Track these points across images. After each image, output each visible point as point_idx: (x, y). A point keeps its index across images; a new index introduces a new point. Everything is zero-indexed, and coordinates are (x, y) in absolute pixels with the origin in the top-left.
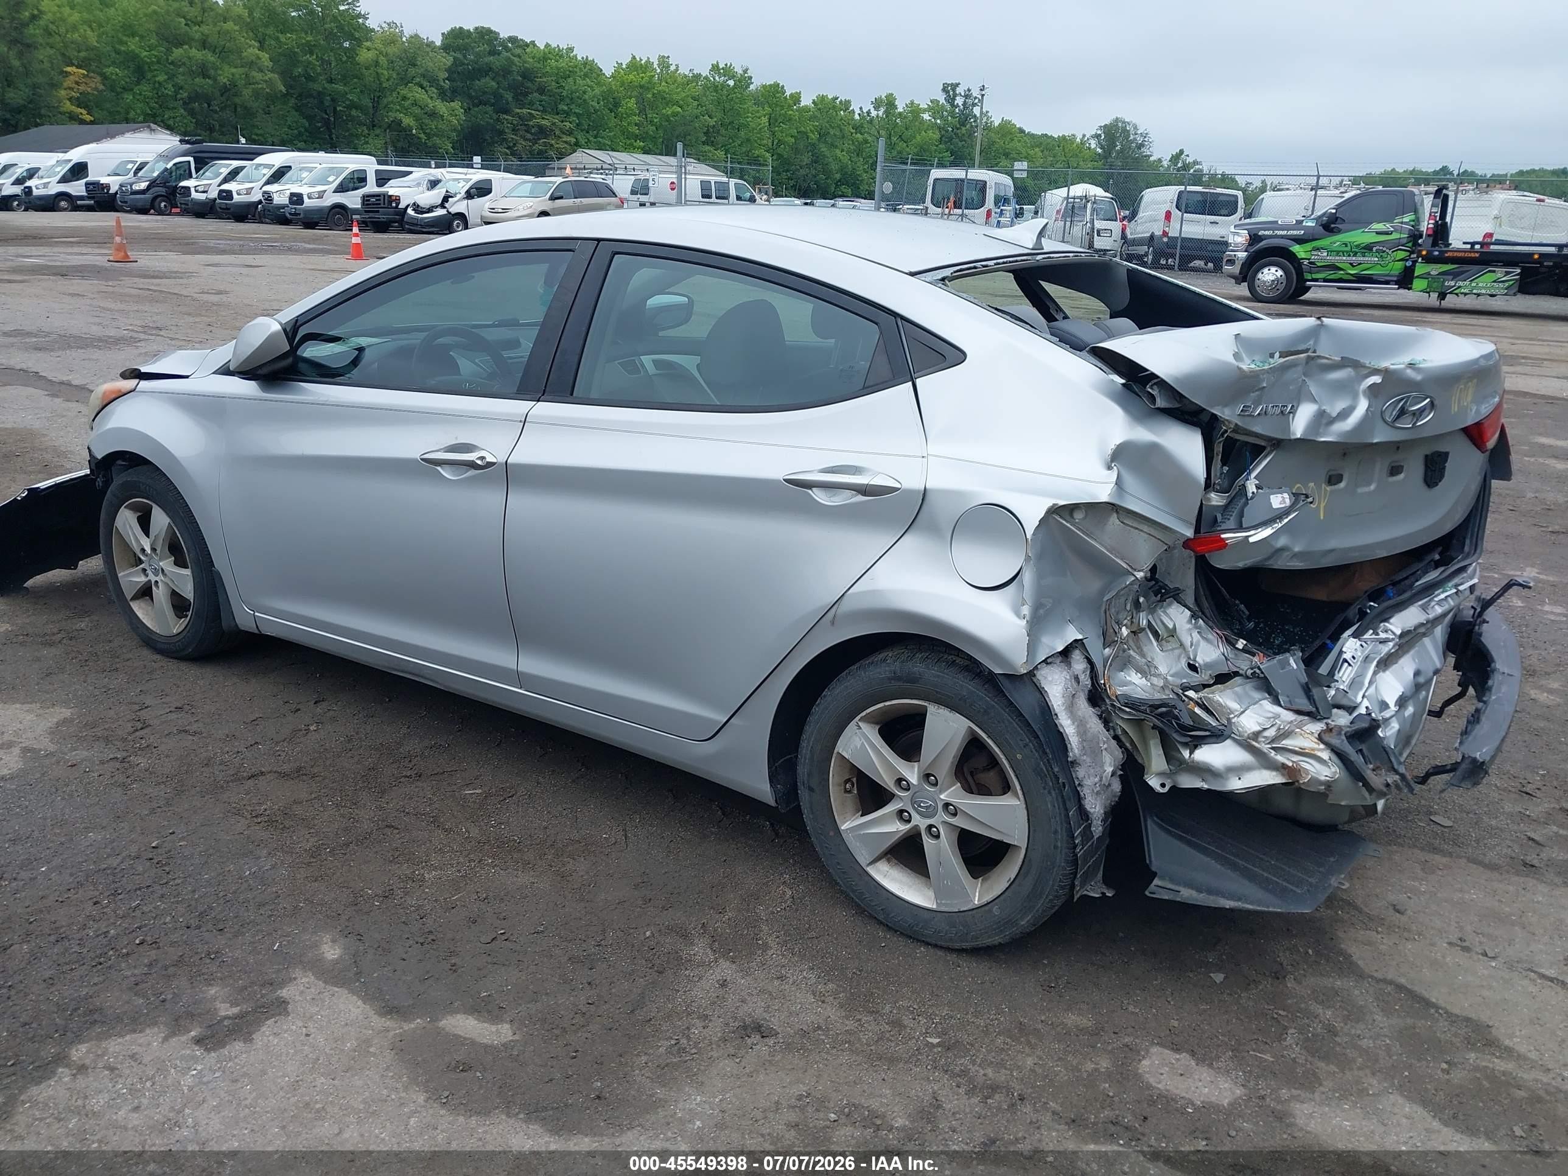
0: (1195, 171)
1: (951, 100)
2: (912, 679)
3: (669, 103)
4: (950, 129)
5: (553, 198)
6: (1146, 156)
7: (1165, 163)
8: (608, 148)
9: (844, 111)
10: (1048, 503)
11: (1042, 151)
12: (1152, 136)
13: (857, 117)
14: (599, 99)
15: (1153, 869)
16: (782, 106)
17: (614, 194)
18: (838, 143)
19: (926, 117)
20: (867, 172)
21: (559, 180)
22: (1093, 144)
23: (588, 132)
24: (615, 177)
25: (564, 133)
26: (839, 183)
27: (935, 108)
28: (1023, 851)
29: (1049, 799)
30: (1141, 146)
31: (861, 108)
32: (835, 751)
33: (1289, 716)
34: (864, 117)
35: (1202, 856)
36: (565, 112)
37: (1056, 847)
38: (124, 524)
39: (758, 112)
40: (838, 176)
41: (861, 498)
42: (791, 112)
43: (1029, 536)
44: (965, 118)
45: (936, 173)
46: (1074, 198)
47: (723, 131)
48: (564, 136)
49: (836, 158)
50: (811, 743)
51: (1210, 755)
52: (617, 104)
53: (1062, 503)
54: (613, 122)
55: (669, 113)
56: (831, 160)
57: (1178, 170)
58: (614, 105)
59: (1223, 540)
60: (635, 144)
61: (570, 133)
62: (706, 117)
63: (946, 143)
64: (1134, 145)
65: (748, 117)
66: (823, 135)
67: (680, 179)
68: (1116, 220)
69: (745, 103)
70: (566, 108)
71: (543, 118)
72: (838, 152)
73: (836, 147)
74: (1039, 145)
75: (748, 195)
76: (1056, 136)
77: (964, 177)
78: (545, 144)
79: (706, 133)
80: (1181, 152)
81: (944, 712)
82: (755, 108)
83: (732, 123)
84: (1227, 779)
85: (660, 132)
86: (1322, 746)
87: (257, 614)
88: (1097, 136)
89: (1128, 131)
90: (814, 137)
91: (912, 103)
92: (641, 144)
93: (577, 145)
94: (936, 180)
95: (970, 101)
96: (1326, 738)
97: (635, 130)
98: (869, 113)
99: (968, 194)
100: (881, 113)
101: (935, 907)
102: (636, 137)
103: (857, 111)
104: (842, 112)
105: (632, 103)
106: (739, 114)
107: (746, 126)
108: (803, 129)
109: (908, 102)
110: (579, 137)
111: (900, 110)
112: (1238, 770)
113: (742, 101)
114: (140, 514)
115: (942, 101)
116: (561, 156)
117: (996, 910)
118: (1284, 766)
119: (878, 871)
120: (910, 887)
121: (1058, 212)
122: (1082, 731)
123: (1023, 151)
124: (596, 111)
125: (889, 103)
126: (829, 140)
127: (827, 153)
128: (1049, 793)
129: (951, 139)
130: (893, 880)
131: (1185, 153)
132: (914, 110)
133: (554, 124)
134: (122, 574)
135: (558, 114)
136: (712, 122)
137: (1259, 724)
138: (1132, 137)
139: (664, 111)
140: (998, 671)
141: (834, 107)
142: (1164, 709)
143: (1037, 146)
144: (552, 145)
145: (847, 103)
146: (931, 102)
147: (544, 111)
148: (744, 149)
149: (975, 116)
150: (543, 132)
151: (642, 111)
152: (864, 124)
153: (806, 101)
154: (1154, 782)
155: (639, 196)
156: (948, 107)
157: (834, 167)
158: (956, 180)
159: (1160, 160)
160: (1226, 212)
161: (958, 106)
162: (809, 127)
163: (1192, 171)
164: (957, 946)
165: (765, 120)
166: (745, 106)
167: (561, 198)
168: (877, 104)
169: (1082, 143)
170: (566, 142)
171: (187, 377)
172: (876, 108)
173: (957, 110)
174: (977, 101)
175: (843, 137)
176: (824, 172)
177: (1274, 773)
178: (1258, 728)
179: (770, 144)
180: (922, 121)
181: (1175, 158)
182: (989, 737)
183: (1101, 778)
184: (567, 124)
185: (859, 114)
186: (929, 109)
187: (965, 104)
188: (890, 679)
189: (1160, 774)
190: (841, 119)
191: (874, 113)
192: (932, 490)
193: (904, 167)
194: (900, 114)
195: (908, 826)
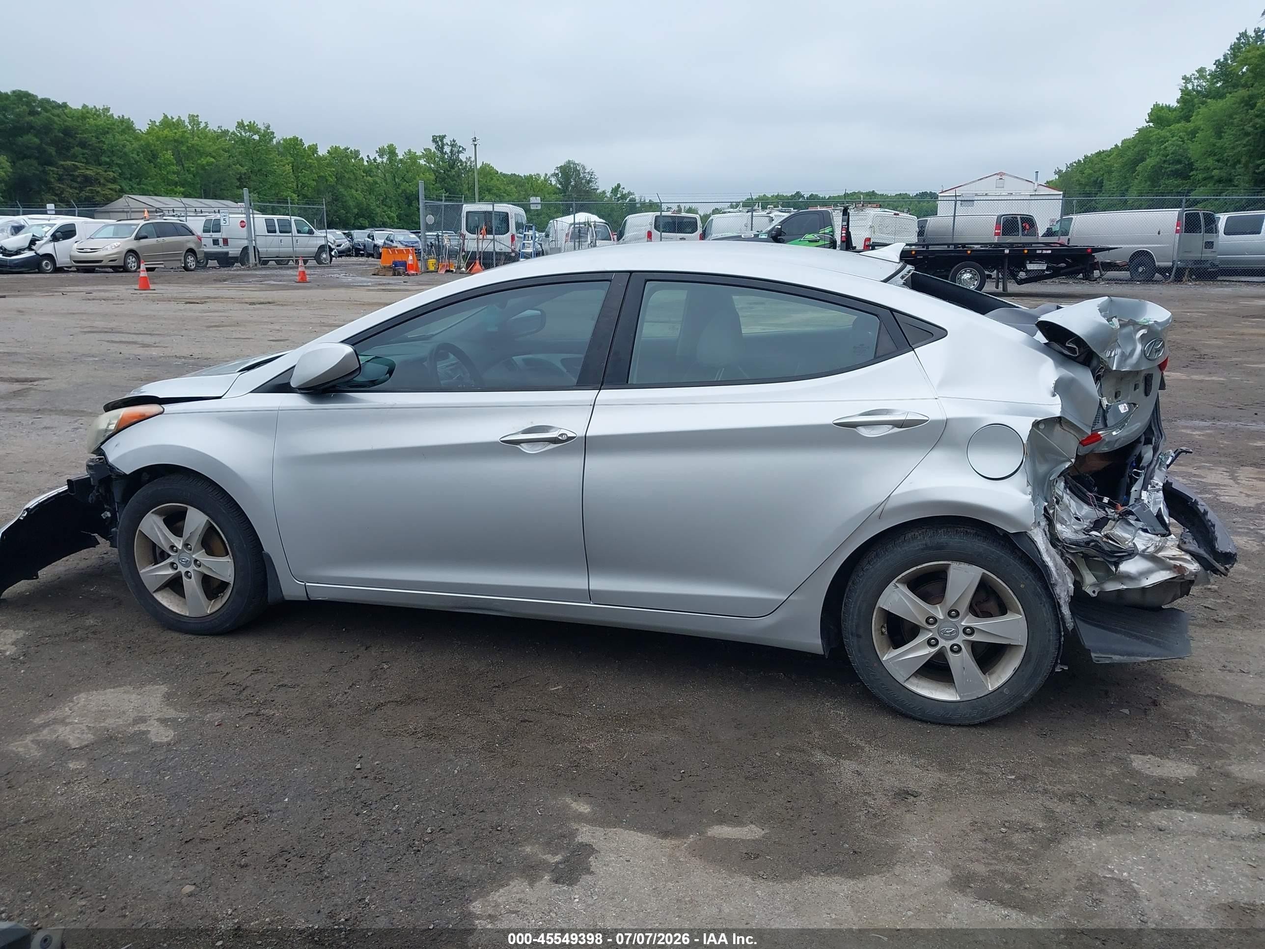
0: (630, 200)
1: (440, 148)
2: (940, 547)
3: (201, 154)
4: (442, 171)
5: (138, 238)
6: (594, 189)
7: (608, 195)
8: (151, 193)
9: (355, 159)
10: (1033, 420)
11: (516, 188)
12: (597, 174)
13: (366, 163)
14: (138, 152)
15: (1087, 647)
16: (303, 156)
17: (191, 232)
18: (353, 184)
19: (422, 162)
20: (379, 207)
21: (142, 222)
22: (554, 181)
23: (130, 180)
24: (188, 218)
25: (108, 181)
26: (357, 216)
27: (428, 155)
28: (1025, 648)
29: (1044, 609)
30: (589, 182)
31: (368, 156)
32: (877, 607)
33: (1158, 538)
34: (371, 163)
35: (1115, 634)
36: (107, 163)
37: (1049, 640)
38: (152, 528)
39: (281, 161)
40: (356, 211)
41: (897, 430)
42: (310, 161)
43: (1025, 442)
44: (453, 162)
45: (467, 208)
46: (579, 223)
47: (253, 177)
48: (110, 184)
49: (352, 197)
50: (858, 603)
51: (1128, 567)
52: (155, 156)
53: (1040, 419)
54: (153, 171)
55: (204, 162)
56: (348, 198)
57: (618, 199)
58: (153, 157)
59: (1099, 435)
60: (175, 189)
61: (114, 181)
62: (238, 166)
63: (440, 182)
64: (584, 181)
65: (274, 165)
66: (339, 178)
67: (248, 218)
68: (610, 240)
69: (271, 154)
70: (108, 160)
71: (87, 169)
72: (353, 191)
73: (351, 188)
74: (513, 183)
75: (307, 229)
76: (522, 175)
77: (491, 210)
78: (92, 191)
79: (239, 179)
80: (619, 186)
81: (964, 566)
82: (279, 158)
83: (259, 170)
84: (1140, 580)
85: (198, 179)
86: (1183, 553)
87: (307, 584)
88: (556, 175)
89: (579, 171)
90: (332, 180)
91: (410, 151)
92: (182, 189)
93: (121, 192)
94: (468, 213)
95: (455, 149)
96: (1185, 547)
97: (175, 178)
98: (375, 160)
99: (495, 223)
100: (385, 160)
101: (958, 699)
102: (176, 184)
103: (366, 159)
104: (353, 160)
105: (169, 155)
106: (266, 163)
107: (273, 173)
108: (322, 174)
109: (406, 151)
110: (123, 185)
111: (401, 157)
112: (1146, 574)
113: (268, 152)
114: (164, 517)
115: (433, 149)
116: (109, 200)
117: (1005, 691)
118: (1175, 566)
119: (913, 684)
120: (936, 690)
121: (567, 235)
122: (1056, 565)
123: (502, 187)
124: (137, 162)
125: (391, 152)
126: (345, 182)
127: (345, 193)
128: (1044, 606)
129: (444, 179)
130: (923, 687)
131: (622, 187)
132: (412, 157)
133: (98, 174)
134: (143, 571)
135: (100, 165)
136: (243, 170)
137: (1144, 545)
138: (582, 175)
139: (199, 161)
140: (1012, 531)
141: (347, 156)
142: (1093, 544)
143: (511, 183)
144: (98, 192)
145: (357, 153)
146: (425, 150)
147: (87, 163)
148: (273, 192)
149: (461, 160)
150: (88, 180)
151: (179, 162)
152: (371, 169)
153: (322, 151)
154: (1089, 591)
155: (211, 233)
156: (439, 154)
157: (351, 203)
158: (485, 212)
159: (604, 192)
160: (690, 230)
161: (446, 153)
162: (327, 172)
163: (628, 200)
164: (977, 722)
165: (288, 168)
166: (271, 157)
167: (146, 237)
168: (381, 152)
169: (546, 180)
170: (110, 189)
171: (220, 398)
172: (381, 156)
173: (446, 156)
174: (461, 149)
175: (356, 179)
176: (344, 208)
177: (1168, 572)
178: (1144, 547)
179: (295, 187)
180: (420, 166)
181: (615, 190)
182: (998, 577)
183: (1068, 591)
184: (111, 173)
185: (367, 161)
186: (423, 156)
187: (452, 151)
188: (923, 550)
189: (1094, 585)
190: (354, 165)
191: (379, 160)
192: (950, 419)
193: (439, 203)
194: (401, 160)
195: (937, 648)
